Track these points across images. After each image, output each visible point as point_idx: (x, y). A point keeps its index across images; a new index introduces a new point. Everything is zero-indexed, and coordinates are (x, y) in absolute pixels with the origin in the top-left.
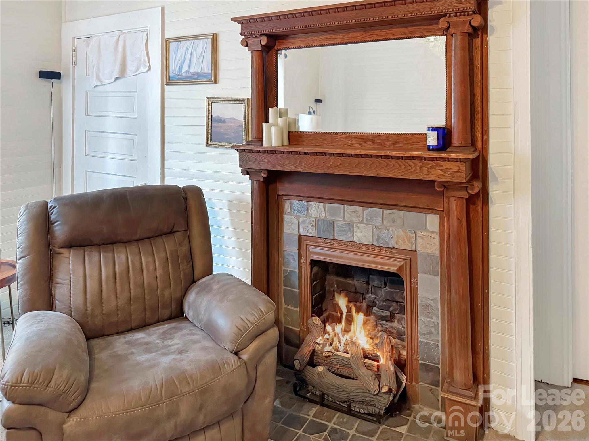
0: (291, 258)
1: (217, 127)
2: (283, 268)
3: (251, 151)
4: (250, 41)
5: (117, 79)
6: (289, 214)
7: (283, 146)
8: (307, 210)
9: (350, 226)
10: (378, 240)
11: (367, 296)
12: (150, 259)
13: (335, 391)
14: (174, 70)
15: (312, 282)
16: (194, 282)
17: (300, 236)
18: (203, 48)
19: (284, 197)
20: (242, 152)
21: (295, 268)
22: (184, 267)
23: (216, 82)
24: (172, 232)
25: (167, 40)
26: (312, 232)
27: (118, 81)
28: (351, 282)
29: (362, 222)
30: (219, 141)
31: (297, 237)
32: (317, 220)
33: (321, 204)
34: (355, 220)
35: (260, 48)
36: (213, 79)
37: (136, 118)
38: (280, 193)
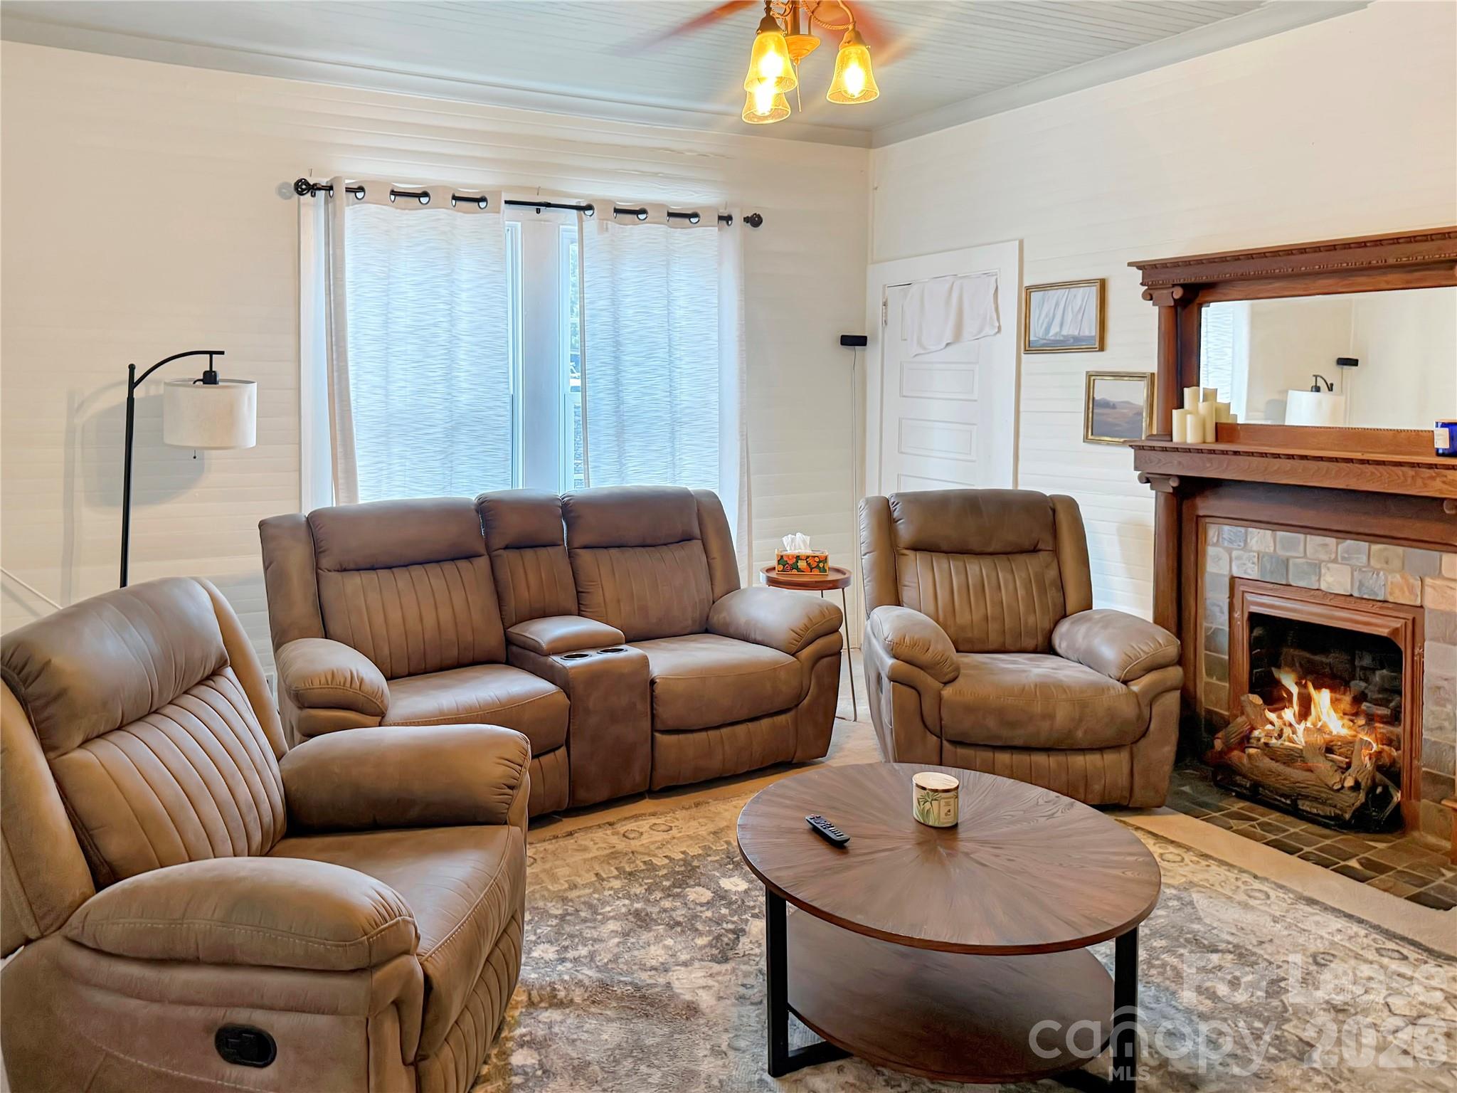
0: (1216, 609)
1: (1103, 414)
2: (1205, 624)
3: (1153, 449)
4: (1156, 294)
5: (948, 344)
6: (1216, 545)
7: (1204, 442)
8: (1246, 541)
9: (1316, 567)
10: (1359, 589)
11: (1353, 683)
12: (1009, 577)
13: (1273, 780)
14: (1037, 333)
15: (1251, 648)
16: (1065, 616)
17: (1233, 580)
18: (1083, 301)
19: (1208, 520)
20: (1139, 448)
21: (1222, 625)
22: (1052, 594)
23: (1102, 349)
24: (1034, 550)
25: (1028, 288)
26: (1253, 573)
27: (949, 348)
28: (1324, 660)
29: (1335, 561)
30: (1107, 436)
31: (1227, 581)
32: (1260, 556)
33: (1269, 533)
34: (1324, 557)
35: (1172, 304)
36: (1097, 346)
37: (975, 401)
38: (1201, 513)
